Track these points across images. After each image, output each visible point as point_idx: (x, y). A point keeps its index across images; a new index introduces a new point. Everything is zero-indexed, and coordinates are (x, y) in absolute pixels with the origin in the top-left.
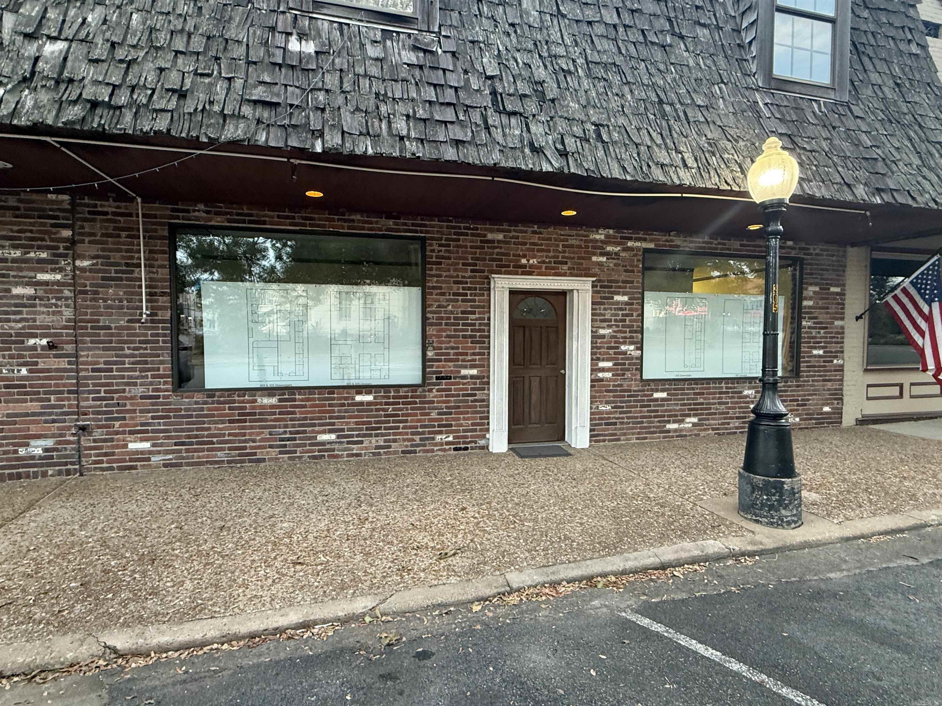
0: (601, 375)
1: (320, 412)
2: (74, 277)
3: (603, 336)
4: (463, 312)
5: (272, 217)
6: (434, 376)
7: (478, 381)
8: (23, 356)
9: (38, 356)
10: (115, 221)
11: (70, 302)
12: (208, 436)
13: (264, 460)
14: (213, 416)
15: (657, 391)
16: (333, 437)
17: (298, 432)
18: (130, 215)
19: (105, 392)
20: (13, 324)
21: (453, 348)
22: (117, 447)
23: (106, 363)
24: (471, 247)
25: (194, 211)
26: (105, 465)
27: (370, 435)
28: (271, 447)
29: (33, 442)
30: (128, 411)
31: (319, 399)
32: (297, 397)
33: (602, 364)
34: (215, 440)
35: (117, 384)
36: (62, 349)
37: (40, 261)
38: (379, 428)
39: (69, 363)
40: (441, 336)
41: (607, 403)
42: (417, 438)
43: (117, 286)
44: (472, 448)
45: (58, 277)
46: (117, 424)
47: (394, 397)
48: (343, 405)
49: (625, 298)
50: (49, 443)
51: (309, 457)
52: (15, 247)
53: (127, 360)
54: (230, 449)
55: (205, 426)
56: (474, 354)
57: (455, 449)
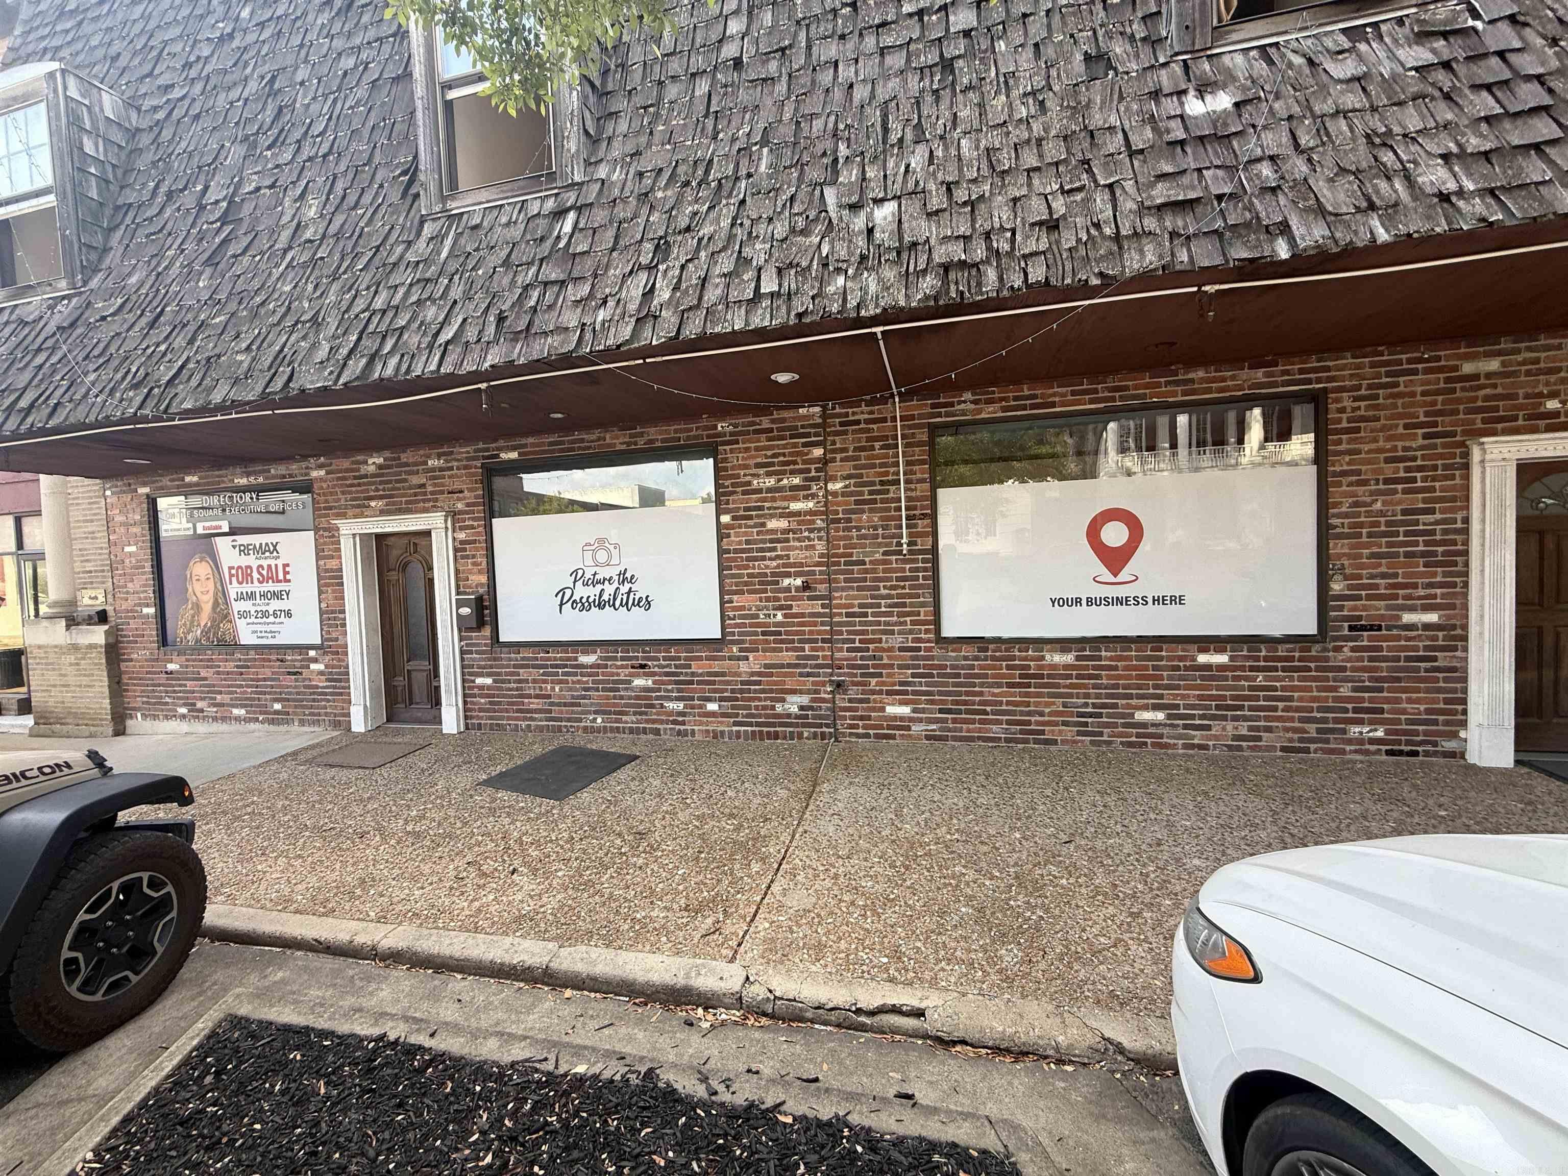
1: (1139, 677)
2: (826, 505)
4: (1405, 512)
5: (1063, 395)
6: (1346, 625)
7: (1441, 634)
8: (778, 599)
9: (793, 598)
10: (869, 430)
11: (822, 534)
12: (981, 703)
13: (1055, 742)
14: (986, 676)
16: (1160, 716)
17: (1104, 706)
18: (884, 420)
19: (861, 641)
20: (767, 563)
21: (1384, 576)
22: (874, 709)
23: (861, 606)
24: (1424, 394)
25: (959, 403)
26: (860, 731)
27: (1224, 718)
28: (1065, 724)
29: (790, 698)
30: (884, 666)
31: (1138, 658)
32: (1103, 653)
34: (988, 709)
35: (873, 632)
36: (815, 589)
37: (794, 488)
38: (1241, 708)
39: (823, 606)
40: (1360, 556)
42: (1312, 728)
43: (871, 510)
44: (1427, 754)
45: (811, 505)
46: (873, 681)
47: (1266, 659)
48: (1178, 668)
50: (805, 700)
51: (1122, 743)
52: (769, 474)
53: (883, 602)
54: (1009, 722)
55: (977, 689)
56: (1431, 585)
57: (1389, 753)
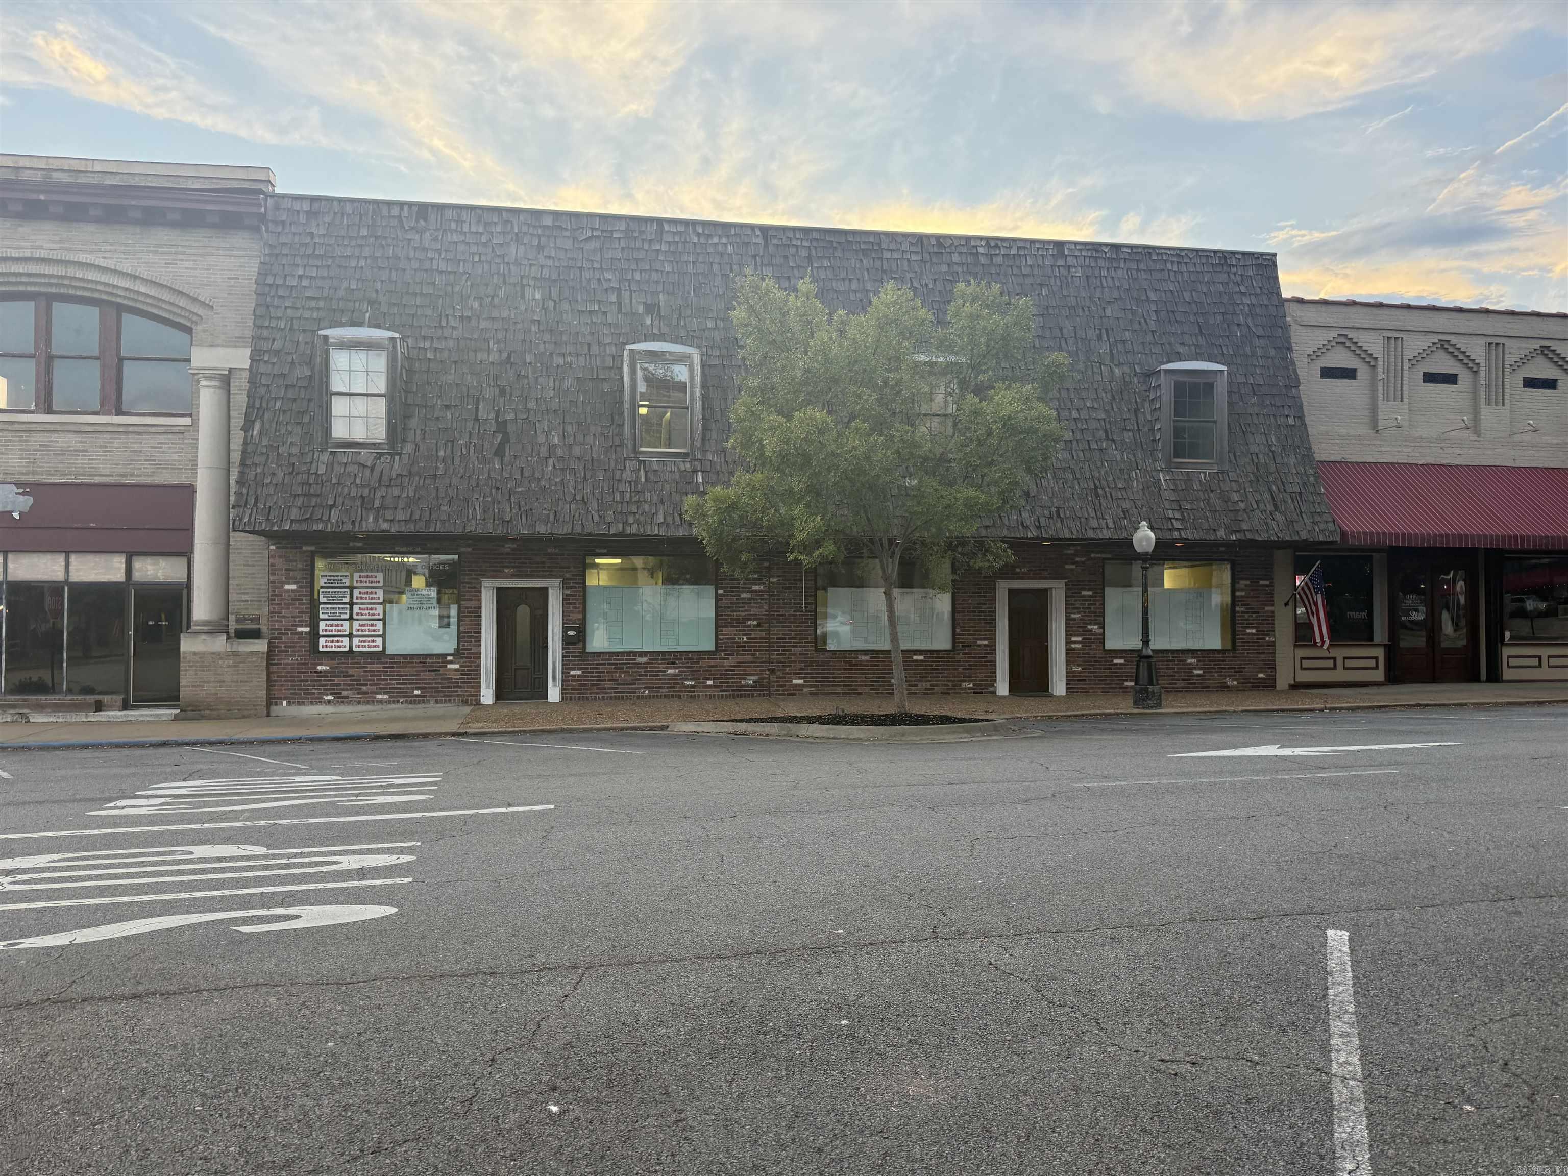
0: (1073, 646)
2: (769, 588)
3: (1074, 619)
4: (979, 604)
6: (960, 645)
7: (989, 648)
8: (745, 631)
9: (752, 630)
11: (767, 601)
12: (833, 678)
13: (861, 694)
14: (835, 665)
15: (1116, 658)
17: (880, 678)
19: (782, 651)
20: (740, 613)
21: (972, 627)
22: (787, 682)
23: (783, 634)
26: (781, 692)
27: (922, 681)
28: (866, 685)
29: (748, 677)
30: (792, 662)
32: (880, 656)
33: (1074, 639)
34: (836, 680)
35: (788, 646)
36: (762, 626)
37: (754, 579)
38: (928, 677)
39: (766, 634)
40: (965, 619)
41: (1079, 665)
42: (950, 684)
43: (789, 592)
44: (986, 692)
45: (762, 587)
46: (787, 669)
47: (936, 658)
48: (907, 662)
49: (1090, 593)
50: (756, 678)
51: (887, 693)
52: (743, 572)
53: (793, 633)
54: (844, 686)
55: (831, 671)
56: (985, 631)
57: (975, 693)
